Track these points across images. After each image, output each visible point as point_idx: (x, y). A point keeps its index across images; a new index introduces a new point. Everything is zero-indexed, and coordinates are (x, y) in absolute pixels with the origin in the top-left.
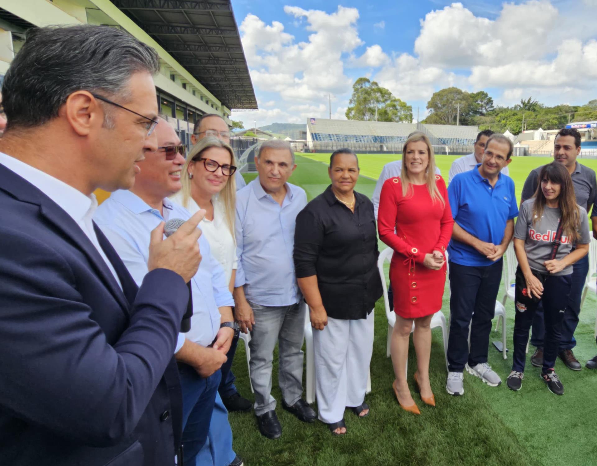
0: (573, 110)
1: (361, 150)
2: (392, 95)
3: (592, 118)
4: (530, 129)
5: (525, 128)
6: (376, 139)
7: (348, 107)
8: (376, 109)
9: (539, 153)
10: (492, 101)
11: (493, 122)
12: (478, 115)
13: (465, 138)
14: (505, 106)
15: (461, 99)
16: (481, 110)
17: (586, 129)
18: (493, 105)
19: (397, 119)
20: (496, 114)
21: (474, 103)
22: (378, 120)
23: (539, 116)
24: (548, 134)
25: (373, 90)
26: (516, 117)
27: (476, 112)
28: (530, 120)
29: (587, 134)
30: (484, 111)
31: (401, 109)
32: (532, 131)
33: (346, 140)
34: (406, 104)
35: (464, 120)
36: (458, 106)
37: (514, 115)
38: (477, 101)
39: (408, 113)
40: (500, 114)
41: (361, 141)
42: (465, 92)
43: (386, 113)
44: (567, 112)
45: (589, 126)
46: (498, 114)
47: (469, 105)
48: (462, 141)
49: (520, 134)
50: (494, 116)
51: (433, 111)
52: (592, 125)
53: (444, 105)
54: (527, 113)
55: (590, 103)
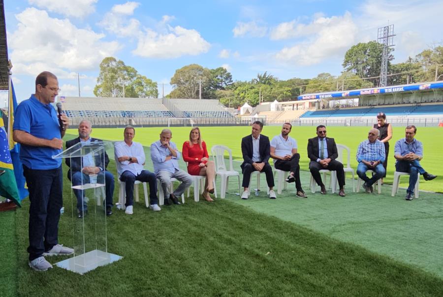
0: (305, 82)
1: (111, 124)
2: (137, 73)
3: (321, 90)
4: (266, 102)
5: (262, 100)
6: (124, 114)
7: (96, 86)
8: (123, 86)
9: (276, 122)
10: (231, 76)
11: (233, 96)
12: (218, 89)
13: (208, 111)
14: (243, 81)
15: (202, 75)
16: (221, 85)
17: (316, 100)
18: (232, 80)
19: (144, 94)
20: (235, 87)
21: (214, 78)
22: (126, 97)
23: (274, 89)
24: (283, 105)
25: (119, 68)
26: (253, 90)
27: (217, 87)
28: (267, 93)
29: (317, 104)
30: (224, 86)
31: (147, 85)
32: (268, 103)
33: (97, 116)
34: (151, 81)
35: (206, 94)
36: (200, 81)
37: (251, 88)
38: (217, 76)
39: (154, 89)
40: (239, 88)
41: (110, 116)
42: (205, 69)
43: (132, 89)
44: (299, 85)
45: (318, 97)
46: (237, 88)
47: (210, 80)
48: (205, 114)
49: (257, 106)
50: (233, 89)
51: (176, 87)
52: (320, 96)
53: (187, 81)
54: (263, 86)
55: (319, 76)
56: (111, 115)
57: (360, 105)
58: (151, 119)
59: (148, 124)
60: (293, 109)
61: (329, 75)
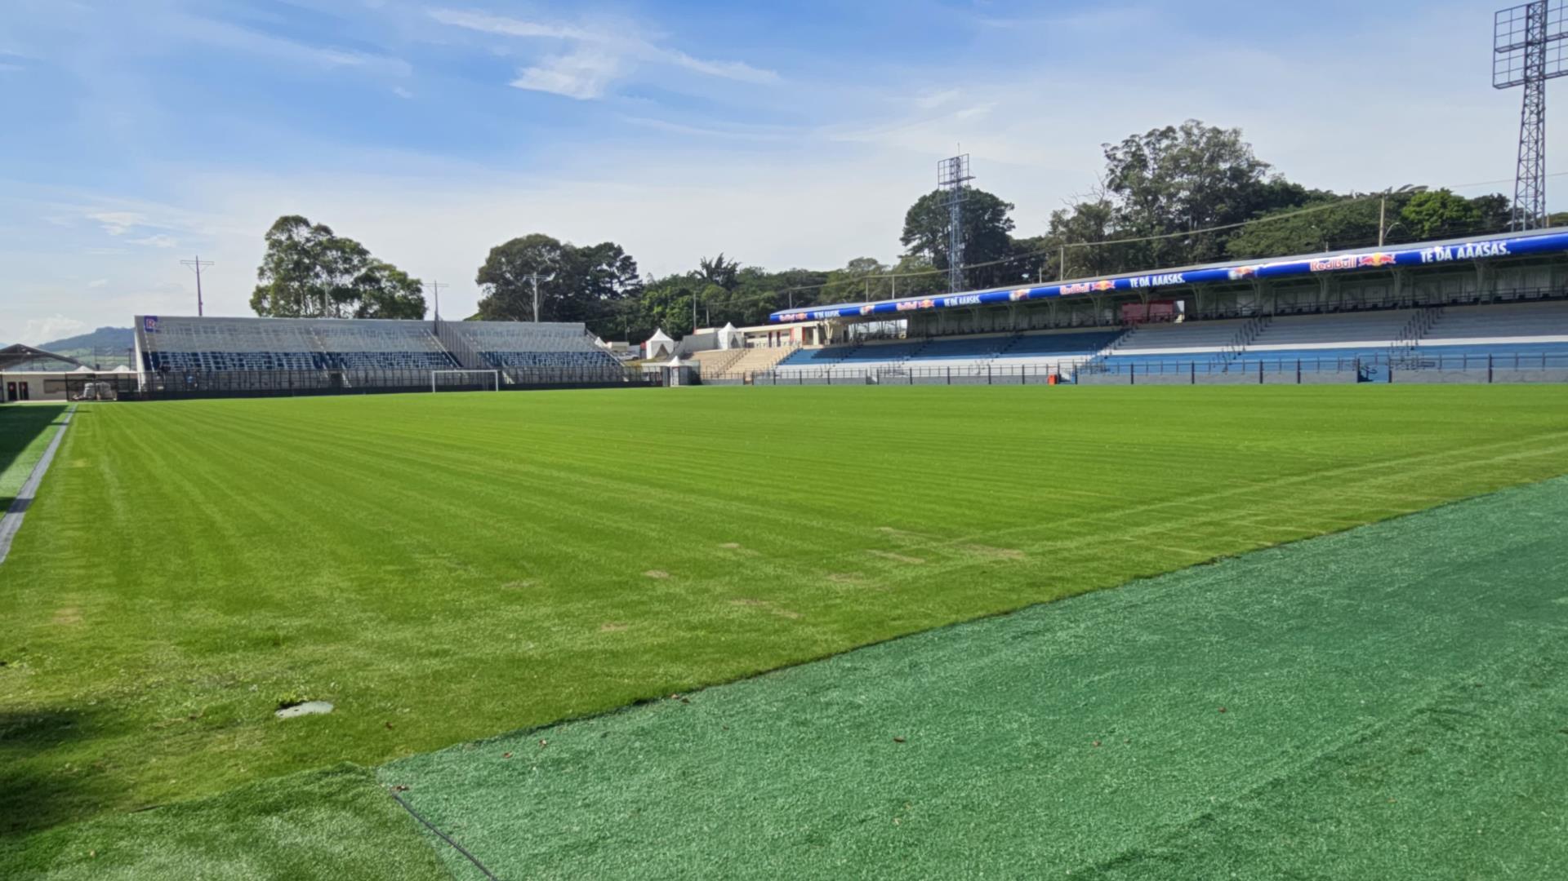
4: (710, 326)
5: (701, 324)
6: (323, 361)
7: (257, 287)
8: (327, 289)
9: (722, 377)
10: (634, 264)
11: (635, 311)
12: (603, 297)
13: (552, 351)
16: (609, 285)
18: (636, 273)
21: (592, 270)
24: (746, 334)
25: (319, 244)
26: (684, 299)
28: (717, 305)
30: (616, 287)
32: (713, 329)
33: (241, 365)
37: (681, 295)
38: (598, 264)
40: (652, 294)
41: (280, 365)
42: (567, 245)
46: (647, 293)
48: (543, 358)
49: (687, 336)
51: (492, 291)
55: (852, 264)
56: (284, 362)
60: (770, 345)
61: (875, 262)
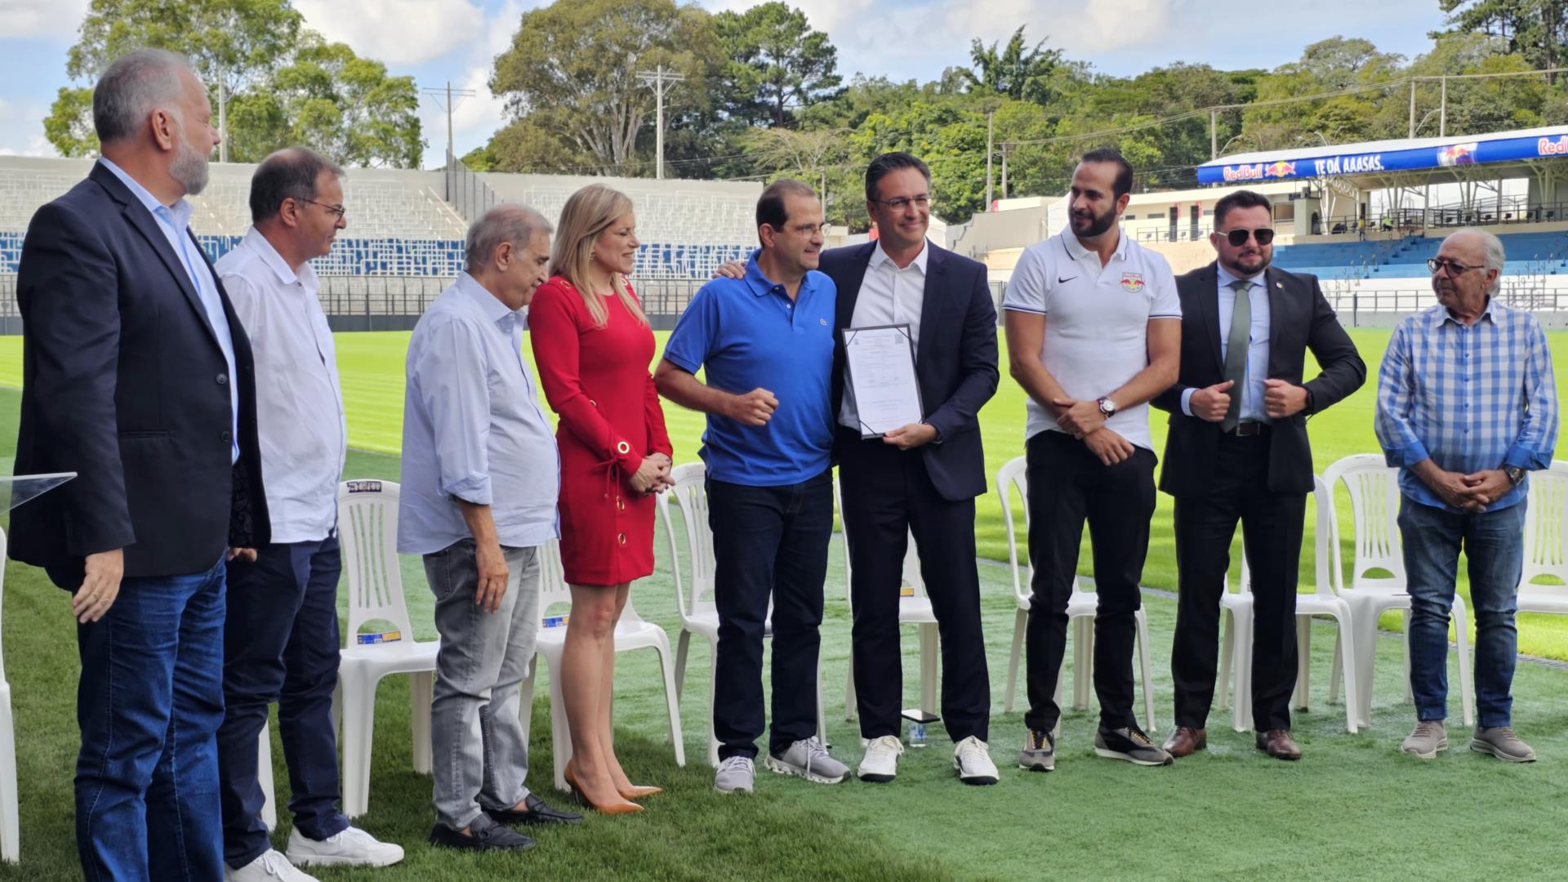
0: (1236, 90)
2: (304, 27)
3: (1323, 128)
4: (1025, 193)
5: (1004, 187)
7: (61, 91)
8: (220, 97)
10: (831, 51)
11: (843, 158)
12: (761, 126)
13: (702, 243)
14: (898, 79)
15: (668, 45)
16: (774, 100)
17: (1298, 186)
18: (835, 73)
20: (852, 115)
21: (736, 64)
22: (232, 155)
23: (1065, 124)
26: (954, 130)
27: (750, 109)
28: (1026, 147)
29: (1301, 207)
30: (793, 104)
31: (354, 94)
32: (1034, 201)
34: (384, 71)
35: (692, 149)
36: (656, 78)
37: (941, 121)
38: (752, 52)
39: (395, 117)
40: (875, 118)
42: (688, 8)
43: (273, 110)
44: (1203, 101)
45: (1305, 171)
46: (863, 116)
47: (714, 73)
48: (685, 258)
49: (977, 217)
50: (843, 124)
51: (526, 107)
52: (1319, 165)
53: (583, 76)
54: (1009, 109)
55: (1312, 53)
57: (1534, 214)
58: (377, 286)
59: (358, 309)
60: (1173, 236)
61: (1369, 49)
